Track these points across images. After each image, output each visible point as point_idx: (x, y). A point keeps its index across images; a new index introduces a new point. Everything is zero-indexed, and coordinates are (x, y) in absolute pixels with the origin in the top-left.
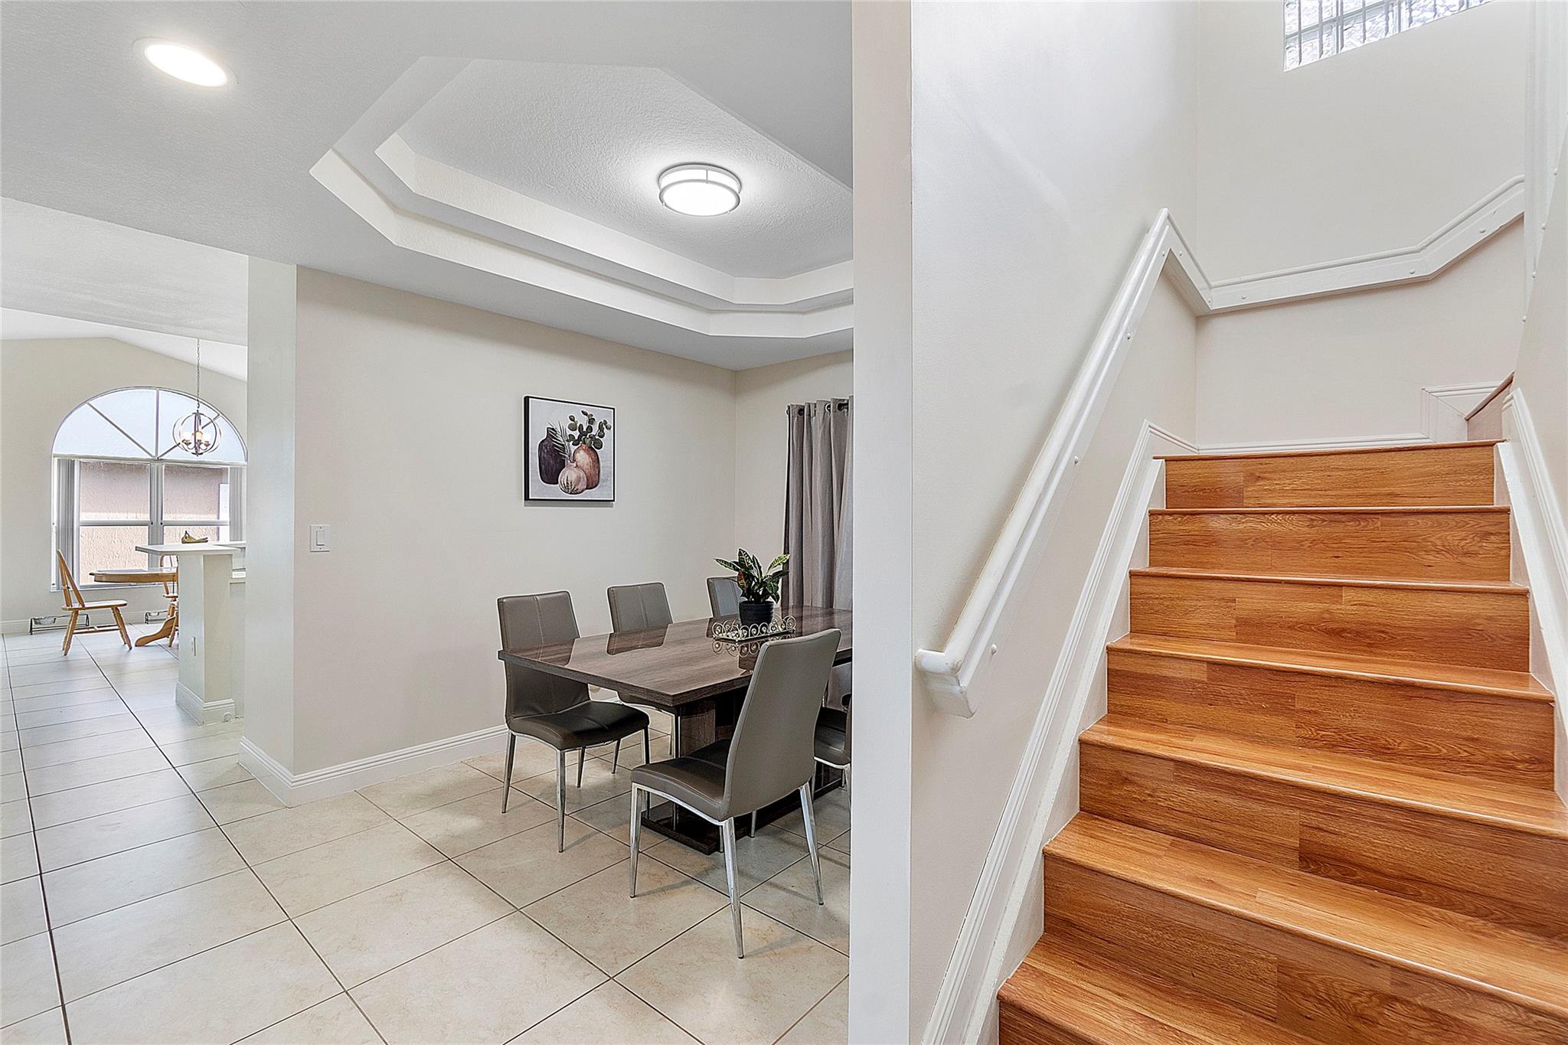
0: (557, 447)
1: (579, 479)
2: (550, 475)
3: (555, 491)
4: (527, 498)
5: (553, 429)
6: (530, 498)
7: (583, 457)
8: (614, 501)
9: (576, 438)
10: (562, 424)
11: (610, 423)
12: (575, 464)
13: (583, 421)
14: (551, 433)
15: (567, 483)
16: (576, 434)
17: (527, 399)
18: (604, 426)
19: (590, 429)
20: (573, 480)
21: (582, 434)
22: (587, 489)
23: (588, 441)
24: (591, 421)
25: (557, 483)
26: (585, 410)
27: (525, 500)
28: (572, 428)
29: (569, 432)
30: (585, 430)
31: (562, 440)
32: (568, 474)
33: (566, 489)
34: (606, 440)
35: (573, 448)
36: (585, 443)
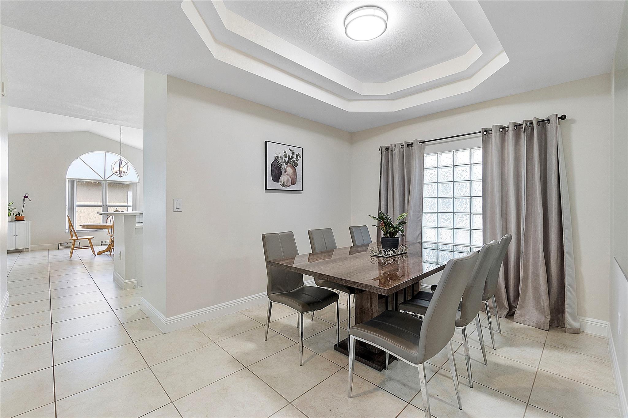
0: (279, 165)
1: (288, 180)
2: (276, 179)
3: (278, 186)
4: (266, 188)
5: (277, 157)
6: (268, 188)
7: (289, 170)
8: (302, 191)
9: (287, 161)
10: (281, 155)
11: (301, 155)
12: (286, 173)
13: (289, 153)
14: (276, 158)
15: (283, 182)
16: (287, 159)
17: (266, 142)
18: (298, 156)
19: (292, 157)
20: (286, 181)
21: (289, 159)
22: (291, 185)
23: (292, 163)
24: (293, 153)
25: (279, 182)
26: (290, 148)
27: (265, 189)
28: (285, 156)
29: (284, 158)
30: (290, 157)
31: (281, 162)
32: (284, 178)
33: (283, 185)
34: (299, 163)
35: (286, 166)
36: (290, 164)
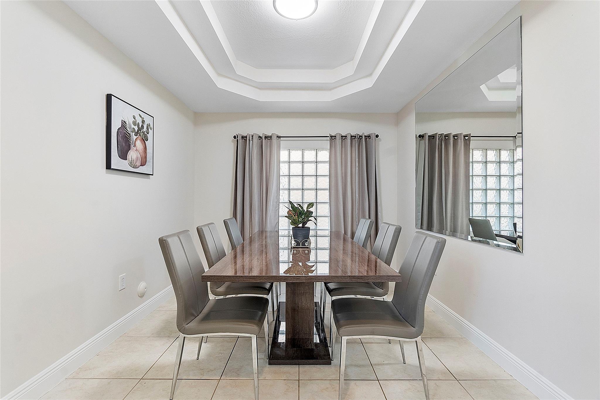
0: (127, 135)
1: (137, 158)
2: (123, 156)
3: (124, 165)
4: (108, 166)
5: (125, 122)
6: (110, 167)
7: (139, 144)
8: (153, 175)
9: (136, 131)
10: (129, 121)
11: (152, 126)
12: (135, 148)
13: (139, 120)
14: (124, 123)
15: (132, 160)
16: (136, 128)
17: (109, 97)
18: (149, 127)
19: (142, 126)
20: (134, 159)
21: (139, 129)
22: (141, 166)
23: (142, 134)
24: (143, 122)
25: (127, 160)
26: (140, 114)
27: (107, 168)
28: (135, 123)
29: (133, 126)
30: (140, 127)
31: (129, 130)
32: (132, 154)
33: (131, 164)
34: (150, 136)
35: (135, 137)
36: (140, 136)
